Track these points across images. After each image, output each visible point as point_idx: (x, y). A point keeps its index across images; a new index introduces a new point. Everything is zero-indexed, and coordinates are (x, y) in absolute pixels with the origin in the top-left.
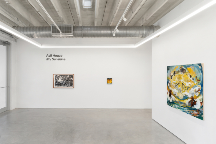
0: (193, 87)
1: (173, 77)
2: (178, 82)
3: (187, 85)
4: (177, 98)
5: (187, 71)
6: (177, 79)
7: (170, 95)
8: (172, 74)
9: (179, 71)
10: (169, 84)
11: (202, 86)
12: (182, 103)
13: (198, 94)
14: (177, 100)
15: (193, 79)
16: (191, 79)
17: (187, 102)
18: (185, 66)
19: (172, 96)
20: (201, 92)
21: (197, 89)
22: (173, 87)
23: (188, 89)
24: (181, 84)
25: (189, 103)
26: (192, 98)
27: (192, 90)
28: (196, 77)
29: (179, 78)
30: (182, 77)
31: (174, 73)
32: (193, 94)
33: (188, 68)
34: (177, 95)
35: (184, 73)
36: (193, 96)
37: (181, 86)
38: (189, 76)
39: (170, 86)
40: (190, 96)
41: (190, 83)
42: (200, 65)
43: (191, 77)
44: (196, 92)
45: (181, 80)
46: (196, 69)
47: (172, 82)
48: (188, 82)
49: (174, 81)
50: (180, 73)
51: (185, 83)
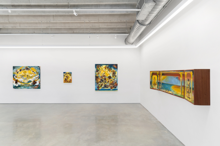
0: (35, 76)
1: (19, 73)
2: (24, 75)
3: (31, 75)
4: (24, 83)
5: (30, 69)
6: (23, 73)
7: (16, 83)
8: (18, 71)
9: (24, 69)
10: (15, 77)
11: (40, 75)
12: (27, 85)
13: (37, 79)
14: (23, 84)
15: (35, 73)
16: (33, 73)
17: (30, 83)
18: (29, 67)
19: (18, 83)
20: (39, 78)
21: (37, 77)
22: (19, 78)
23: (31, 77)
24: (26, 76)
25: (32, 84)
26: (34, 81)
27: (34, 78)
28: (37, 72)
29: (25, 73)
30: (27, 72)
31: (21, 70)
32: (35, 79)
33: (32, 68)
34: (23, 82)
35: (28, 70)
36: (35, 80)
37: (26, 77)
38: (32, 71)
39: (16, 77)
40: (32, 80)
41: (32, 75)
42: (39, 67)
43: (33, 72)
44: (36, 78)
45: (26, 74)
46: (37, 68)
47: (18, 75)
48: (31, 74)
49: (20, 75)
50: (25, 70)
51: (29, 75)
